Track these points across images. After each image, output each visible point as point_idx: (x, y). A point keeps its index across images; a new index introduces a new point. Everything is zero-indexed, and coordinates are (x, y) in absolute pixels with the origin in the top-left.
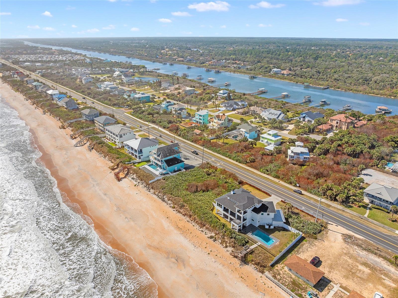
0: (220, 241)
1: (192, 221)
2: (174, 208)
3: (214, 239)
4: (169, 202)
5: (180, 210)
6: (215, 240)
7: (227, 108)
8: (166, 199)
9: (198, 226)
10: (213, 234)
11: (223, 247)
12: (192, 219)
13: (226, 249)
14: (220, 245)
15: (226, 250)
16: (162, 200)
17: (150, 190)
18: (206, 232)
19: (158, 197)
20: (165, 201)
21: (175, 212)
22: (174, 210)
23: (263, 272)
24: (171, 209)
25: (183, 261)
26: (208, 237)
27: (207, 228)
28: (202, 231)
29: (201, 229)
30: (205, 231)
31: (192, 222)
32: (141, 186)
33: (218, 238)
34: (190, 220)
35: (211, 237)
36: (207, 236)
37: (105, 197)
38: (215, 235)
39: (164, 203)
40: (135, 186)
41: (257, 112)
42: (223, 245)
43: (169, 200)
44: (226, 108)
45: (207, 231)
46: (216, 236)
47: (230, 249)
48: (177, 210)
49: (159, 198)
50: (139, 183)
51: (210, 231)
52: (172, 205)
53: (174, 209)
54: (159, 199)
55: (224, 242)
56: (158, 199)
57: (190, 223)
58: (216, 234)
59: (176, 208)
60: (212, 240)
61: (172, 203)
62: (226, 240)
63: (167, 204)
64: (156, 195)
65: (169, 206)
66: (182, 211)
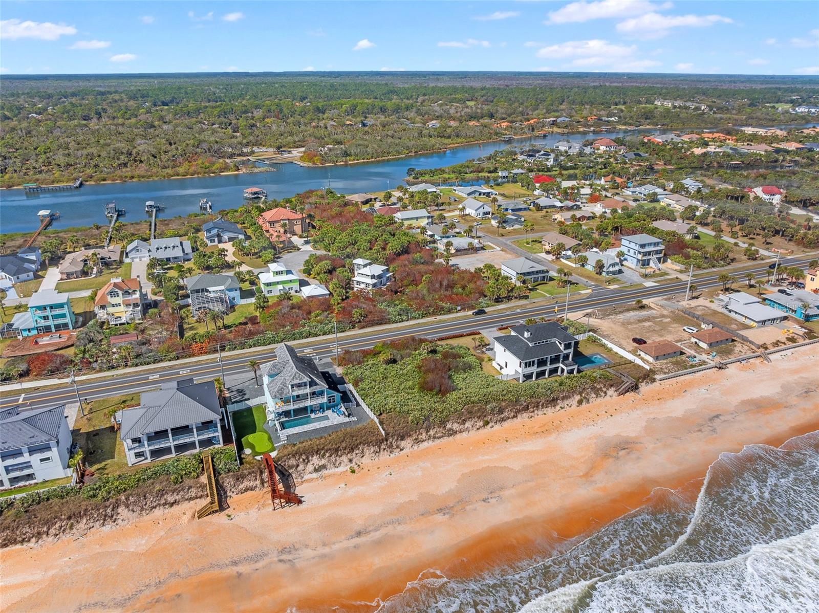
0: (594, 395)
1: (533, 411)
2: (487, 423)
3: (584, 400)
4: (468, 424)
5: (503, 416)
7: (18, 278)
8: (456, 426)
9: (549, 409)
10: (578, 397)
12: (532, 410)
13: (608, 397)
14: (599, 400)
16: (450, 435)
17: (398, 447)
18: (568, 405)
19: (434, 438)
20: (456, 432)
21: (497, 427)
22: (491, 427)
23: (654, 380)
24: (482, 431)
26: (578, 406)
27: (563, 399)
28: (561, 408)
29: (558, 408)
30: (565, 405)
31: (536, 412)
32: (366, 461)
33: (588, 394)
34: (531, 414)
35: (580, 402)
36: (574, 406)
38: (581, 396)
39: (458, 436)
40: (353, 472)
41: (110, 258)
42: (601, 396)
43: (464, 422)
44: (15, 277)
45: (566, 402)
46: (583, 395)
47: (611, 392)
48: (496, 422)
49: (439, 438)
50: (351, 461)
51: (570, 397)
52: (481, 423)
53: (490, 425)
54: (441, 439)
55: (598, 391)
56: (437, 441)
57: (536, 416)
58: (580, 393)
59: (491, 419)
60: (584, 404)
61: (476, 419)
62: (598, 387)
63: (467, 430)
64: (423, 441)
65: (475, 429)
66: (506, 414)
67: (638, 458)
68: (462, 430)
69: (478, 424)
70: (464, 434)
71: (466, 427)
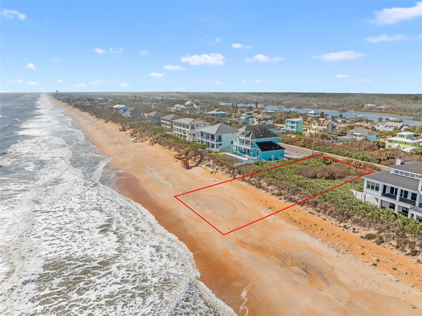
0: (394, 243)
1: (319, 211)
2: (281, 195)
3: (377, 239)
4: (270, 188)
5: (293, 197)
6: (381, 242)
8: (264, 184)
9: (334, 220)
10: (373, 231)
11: (404, 253)
12: (318, 209)
14: (396, 252)
15: (415, 260)
16: (257, 187)
17: (235, 176)
18: (354, 229)
19: (250, 183)
20: (261, 187)
22: (280, 199)
24: (274, 198)
25: (320, 273)
26: (362, 237)
27: (355, 222)
28: (345, 227)
29: (342, 224)
31: (321, 213)
33: (388, 236)
35: (369, 237)
36: (359, 234)
37: (167, 182)
38: (379, 233)
39: (260, 190)
40: (211, 173)
42: (403, 250)
43: (270, 184)
45: (356, 227)
46: (382, 234)
48: (286, 198)
49: (252, 184)
50: (217, 169)
51: (364, 226)
52: (277, 192)
54: (252, 186)
55: (405, 243)
56: (250, 186)
57: (316, 216)
58: (381, 230)
59: (285, 194)
60: (372, 241)
61: (277, 187)
62: (411, 239)
63: (267, 190)
64: (245, 181)
65: (271, 193)
66: (297, 198)
67: (296, 283)
68: (264, 189)
69: (275, 191)
70: (263, 191)
71: (268, 188)
